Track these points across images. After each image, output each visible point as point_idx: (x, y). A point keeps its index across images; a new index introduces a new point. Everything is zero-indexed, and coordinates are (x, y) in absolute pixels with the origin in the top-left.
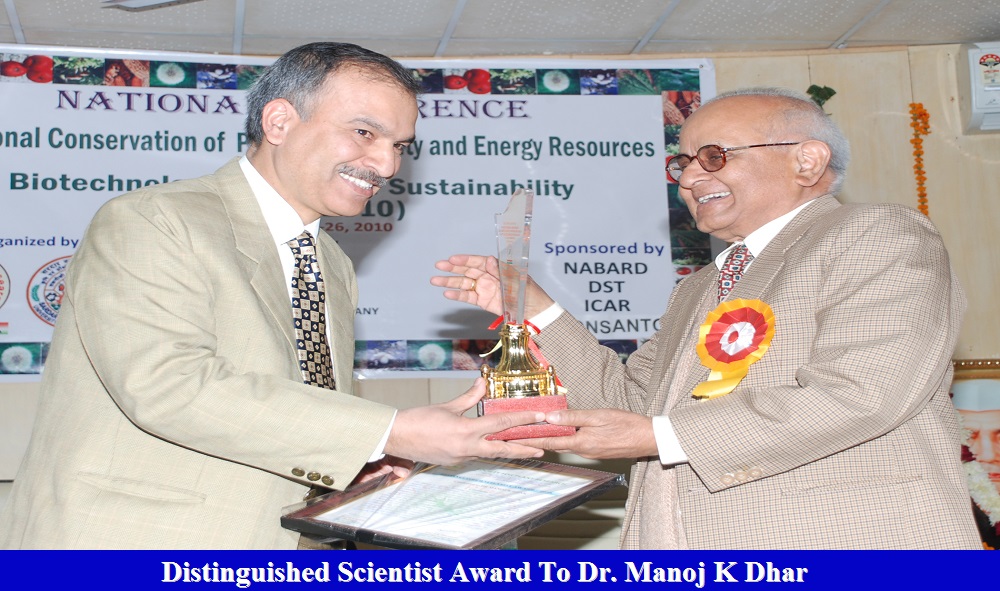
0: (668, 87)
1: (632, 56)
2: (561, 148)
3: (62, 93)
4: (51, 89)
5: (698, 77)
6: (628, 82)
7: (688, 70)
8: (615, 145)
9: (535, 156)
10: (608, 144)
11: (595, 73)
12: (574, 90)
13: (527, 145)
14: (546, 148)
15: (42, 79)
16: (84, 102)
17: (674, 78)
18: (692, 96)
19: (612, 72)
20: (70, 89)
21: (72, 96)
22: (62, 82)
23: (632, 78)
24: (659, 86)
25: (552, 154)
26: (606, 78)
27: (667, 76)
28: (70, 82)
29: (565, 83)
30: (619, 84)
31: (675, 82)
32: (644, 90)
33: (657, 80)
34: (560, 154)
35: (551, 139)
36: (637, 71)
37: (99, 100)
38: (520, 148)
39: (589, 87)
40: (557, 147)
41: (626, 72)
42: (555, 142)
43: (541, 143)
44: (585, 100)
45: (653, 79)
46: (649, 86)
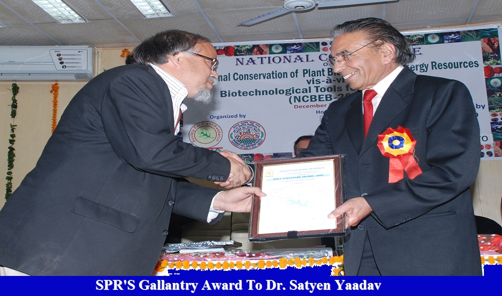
0: (483, 37)
1: (466, 25)
2: (437, 66)
3: (237, 59)
4: (234, 58)
5: (497, 32)
6: (465, 36)
7: (492, 29)
8: (461, 63)
9: (425, 70)
10: (457, 63)
11: (450, 33)
12: (441, 41)
13: (422, 66)
14: (430, 67)
15: (230, 55)
16: (245, 62)
17: (486, 33)
18: (495, 40)
19: (458, 33)
20: (240, 58)
21: (241, 60)
22: (237, 55)
23: (467, 34)
24: (479, 37)
25: (433, 69)
26: (455, 35)
27: (482, 32)
28: (240, 55)
29: (437, 39)
30: (461, 37)
31: (487, 34)
32: (472, 39)
33: (478, 34)
34: (436, 69)
35: (432, 63)
36: (469, 31)
37: (251, 61)
38: (419, 68)
39: (448, 40)
40: (435, 66)
41: (464, 32)
42: (434, 64)
43: (428, 65)
44: (447, 45)
45: (477, 34)
46: (475, 37)
